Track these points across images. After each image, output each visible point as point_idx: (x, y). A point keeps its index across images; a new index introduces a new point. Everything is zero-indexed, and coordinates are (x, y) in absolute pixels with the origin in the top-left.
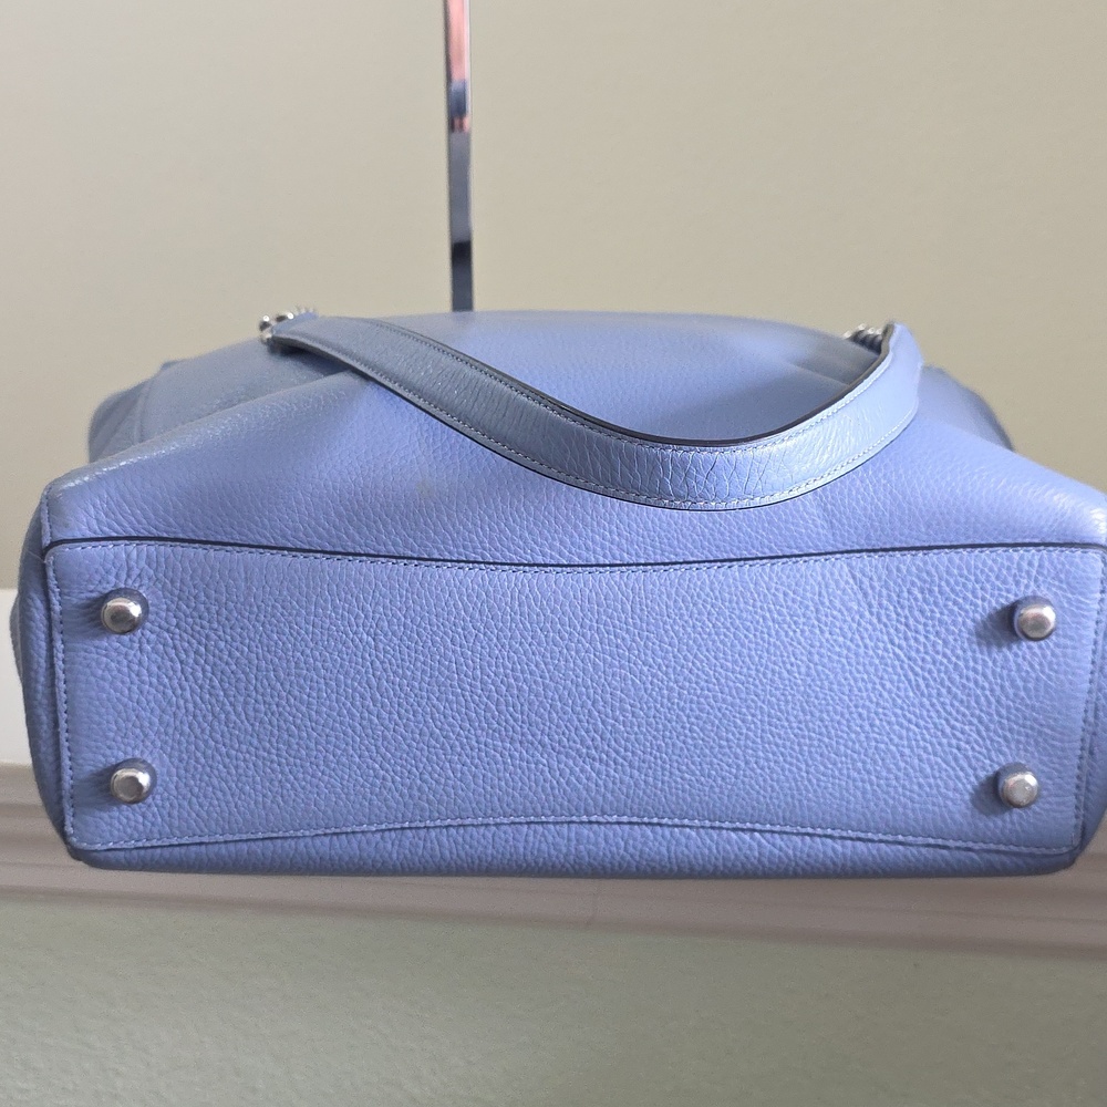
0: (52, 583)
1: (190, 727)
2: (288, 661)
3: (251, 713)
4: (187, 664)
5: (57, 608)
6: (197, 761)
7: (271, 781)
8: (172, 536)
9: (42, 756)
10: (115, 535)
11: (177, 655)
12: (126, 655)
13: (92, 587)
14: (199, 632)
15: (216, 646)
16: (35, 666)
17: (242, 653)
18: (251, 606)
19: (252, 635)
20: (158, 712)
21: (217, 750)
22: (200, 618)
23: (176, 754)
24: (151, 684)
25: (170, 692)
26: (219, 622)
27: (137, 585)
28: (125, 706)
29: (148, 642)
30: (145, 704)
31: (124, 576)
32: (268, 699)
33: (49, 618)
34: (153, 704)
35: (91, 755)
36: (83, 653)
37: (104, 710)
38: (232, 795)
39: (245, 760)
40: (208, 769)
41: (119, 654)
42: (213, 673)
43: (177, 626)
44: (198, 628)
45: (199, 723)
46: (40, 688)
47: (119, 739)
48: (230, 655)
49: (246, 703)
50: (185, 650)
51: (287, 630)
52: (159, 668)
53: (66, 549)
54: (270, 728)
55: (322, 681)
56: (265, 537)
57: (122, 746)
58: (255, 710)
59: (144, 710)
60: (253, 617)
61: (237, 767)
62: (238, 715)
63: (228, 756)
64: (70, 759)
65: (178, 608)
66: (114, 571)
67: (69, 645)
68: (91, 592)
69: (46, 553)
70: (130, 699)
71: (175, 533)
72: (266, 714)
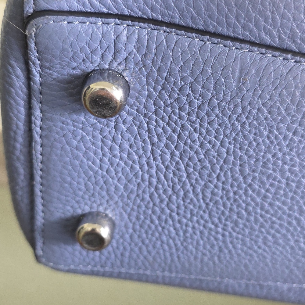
0: (34, 55)
1: (150, 197)
2: (257, 160)
3: (209, 195)
4: (158, 147)
5: (37, 78)
6: (152, 221)
7: (213, 246)
8: (167, 20)
9: (19, 198)
10: (105, 10)
11: (149, 137)
12: (102, 131)
13: (74, 64)
14: (176, 122)
15: (190, 136)
16: (14, 127)
17: (214, 146)
18: (236, 106)
19: (228, 132)
20: (124, 181)
21: (171, 216)
22: (180, 109)
23: (135, 214)
24: (121, 159)
25: (137, 167)
26: (198, 116)
27: (122, 68)
28: (96, 173)
29: (124, 122)
30: (113, 174)
31: (110, 58)
32: (228, 187)
33: (29, 88)
34: (120, 175)
35: (61, 206)
36: (60, 124)
37: (76, 174)
38: (177, 250)
39: (194, 228)
40: (160, 229)
41: (95, 129)
42: (181, 158)
43: (156, 113)
44: (176, 118)
45: (159, 196)
46: (18, 146)
47: (87, 197)
48: (201, 146)
49: (206, 186)
50: (158, 135)
51: (265, 133)
52: (131, 146)
53: (50, 20)
54: (222, 208)
55: (284, 181)
56: (271, 36)
57: (89, 202)
58: (213, 193)
59: (113, 178)
60: (235, 116)
61: (185, 232)
62: (196, 195)
63: (179, 222)
64: (43, 205)
65: (160, 95)
66: (100, 52)
67: (48, 115)
68: (74, 69)
69: (28, 22)
70: (101, 167)
71: (172, 17)
72: (222, 198)
